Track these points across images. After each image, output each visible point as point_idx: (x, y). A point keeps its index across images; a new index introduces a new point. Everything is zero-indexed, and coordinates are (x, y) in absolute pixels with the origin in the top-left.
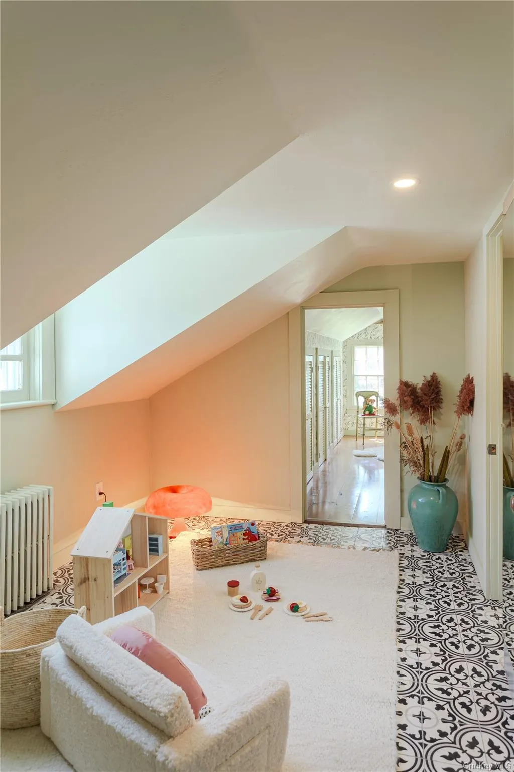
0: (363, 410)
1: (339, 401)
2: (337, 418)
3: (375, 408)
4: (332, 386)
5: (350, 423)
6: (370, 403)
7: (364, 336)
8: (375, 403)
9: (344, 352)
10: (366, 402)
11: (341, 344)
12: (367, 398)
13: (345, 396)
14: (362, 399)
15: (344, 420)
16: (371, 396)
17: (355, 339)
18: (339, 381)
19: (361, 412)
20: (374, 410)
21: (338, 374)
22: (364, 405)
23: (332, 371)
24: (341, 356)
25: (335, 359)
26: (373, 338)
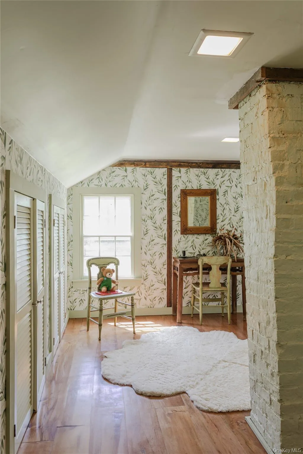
0: (98, 286)
1: (62, 276)
2: (59, 290)
3: (114, 282)
4: (50, 255)
5: (78, 301)
6: (108, 275)
7: (96, 182)
8: (114, 275)
9: (68, 204)
10: (101, 275)
11: (65, 192)
12: (102, 268)
13: (70, 264)
14: (95, 271)
15: (69, 297)
16: (108, 264)
17: (84, 186)
18: (62, 242)
19: (95, 286)
20: (113, 285)
21: (61, 233)
22: (98, 278)
23: (50, 229)
24: (66, 209)
25: (56, 209)
26: (109, 186)
